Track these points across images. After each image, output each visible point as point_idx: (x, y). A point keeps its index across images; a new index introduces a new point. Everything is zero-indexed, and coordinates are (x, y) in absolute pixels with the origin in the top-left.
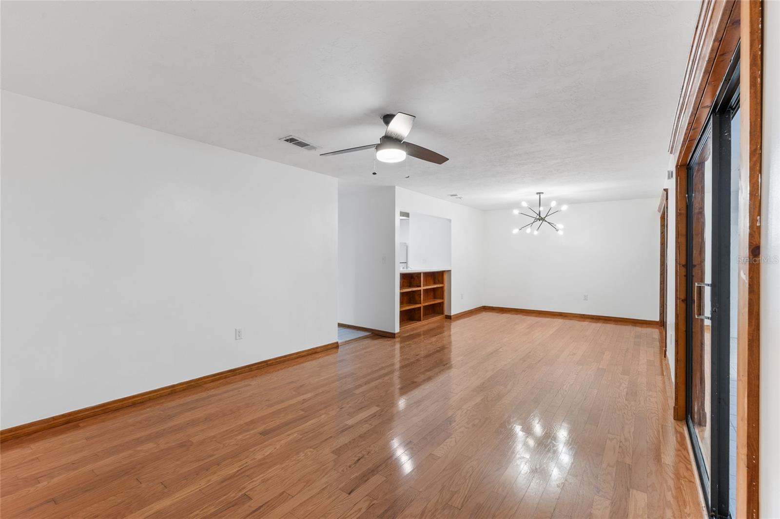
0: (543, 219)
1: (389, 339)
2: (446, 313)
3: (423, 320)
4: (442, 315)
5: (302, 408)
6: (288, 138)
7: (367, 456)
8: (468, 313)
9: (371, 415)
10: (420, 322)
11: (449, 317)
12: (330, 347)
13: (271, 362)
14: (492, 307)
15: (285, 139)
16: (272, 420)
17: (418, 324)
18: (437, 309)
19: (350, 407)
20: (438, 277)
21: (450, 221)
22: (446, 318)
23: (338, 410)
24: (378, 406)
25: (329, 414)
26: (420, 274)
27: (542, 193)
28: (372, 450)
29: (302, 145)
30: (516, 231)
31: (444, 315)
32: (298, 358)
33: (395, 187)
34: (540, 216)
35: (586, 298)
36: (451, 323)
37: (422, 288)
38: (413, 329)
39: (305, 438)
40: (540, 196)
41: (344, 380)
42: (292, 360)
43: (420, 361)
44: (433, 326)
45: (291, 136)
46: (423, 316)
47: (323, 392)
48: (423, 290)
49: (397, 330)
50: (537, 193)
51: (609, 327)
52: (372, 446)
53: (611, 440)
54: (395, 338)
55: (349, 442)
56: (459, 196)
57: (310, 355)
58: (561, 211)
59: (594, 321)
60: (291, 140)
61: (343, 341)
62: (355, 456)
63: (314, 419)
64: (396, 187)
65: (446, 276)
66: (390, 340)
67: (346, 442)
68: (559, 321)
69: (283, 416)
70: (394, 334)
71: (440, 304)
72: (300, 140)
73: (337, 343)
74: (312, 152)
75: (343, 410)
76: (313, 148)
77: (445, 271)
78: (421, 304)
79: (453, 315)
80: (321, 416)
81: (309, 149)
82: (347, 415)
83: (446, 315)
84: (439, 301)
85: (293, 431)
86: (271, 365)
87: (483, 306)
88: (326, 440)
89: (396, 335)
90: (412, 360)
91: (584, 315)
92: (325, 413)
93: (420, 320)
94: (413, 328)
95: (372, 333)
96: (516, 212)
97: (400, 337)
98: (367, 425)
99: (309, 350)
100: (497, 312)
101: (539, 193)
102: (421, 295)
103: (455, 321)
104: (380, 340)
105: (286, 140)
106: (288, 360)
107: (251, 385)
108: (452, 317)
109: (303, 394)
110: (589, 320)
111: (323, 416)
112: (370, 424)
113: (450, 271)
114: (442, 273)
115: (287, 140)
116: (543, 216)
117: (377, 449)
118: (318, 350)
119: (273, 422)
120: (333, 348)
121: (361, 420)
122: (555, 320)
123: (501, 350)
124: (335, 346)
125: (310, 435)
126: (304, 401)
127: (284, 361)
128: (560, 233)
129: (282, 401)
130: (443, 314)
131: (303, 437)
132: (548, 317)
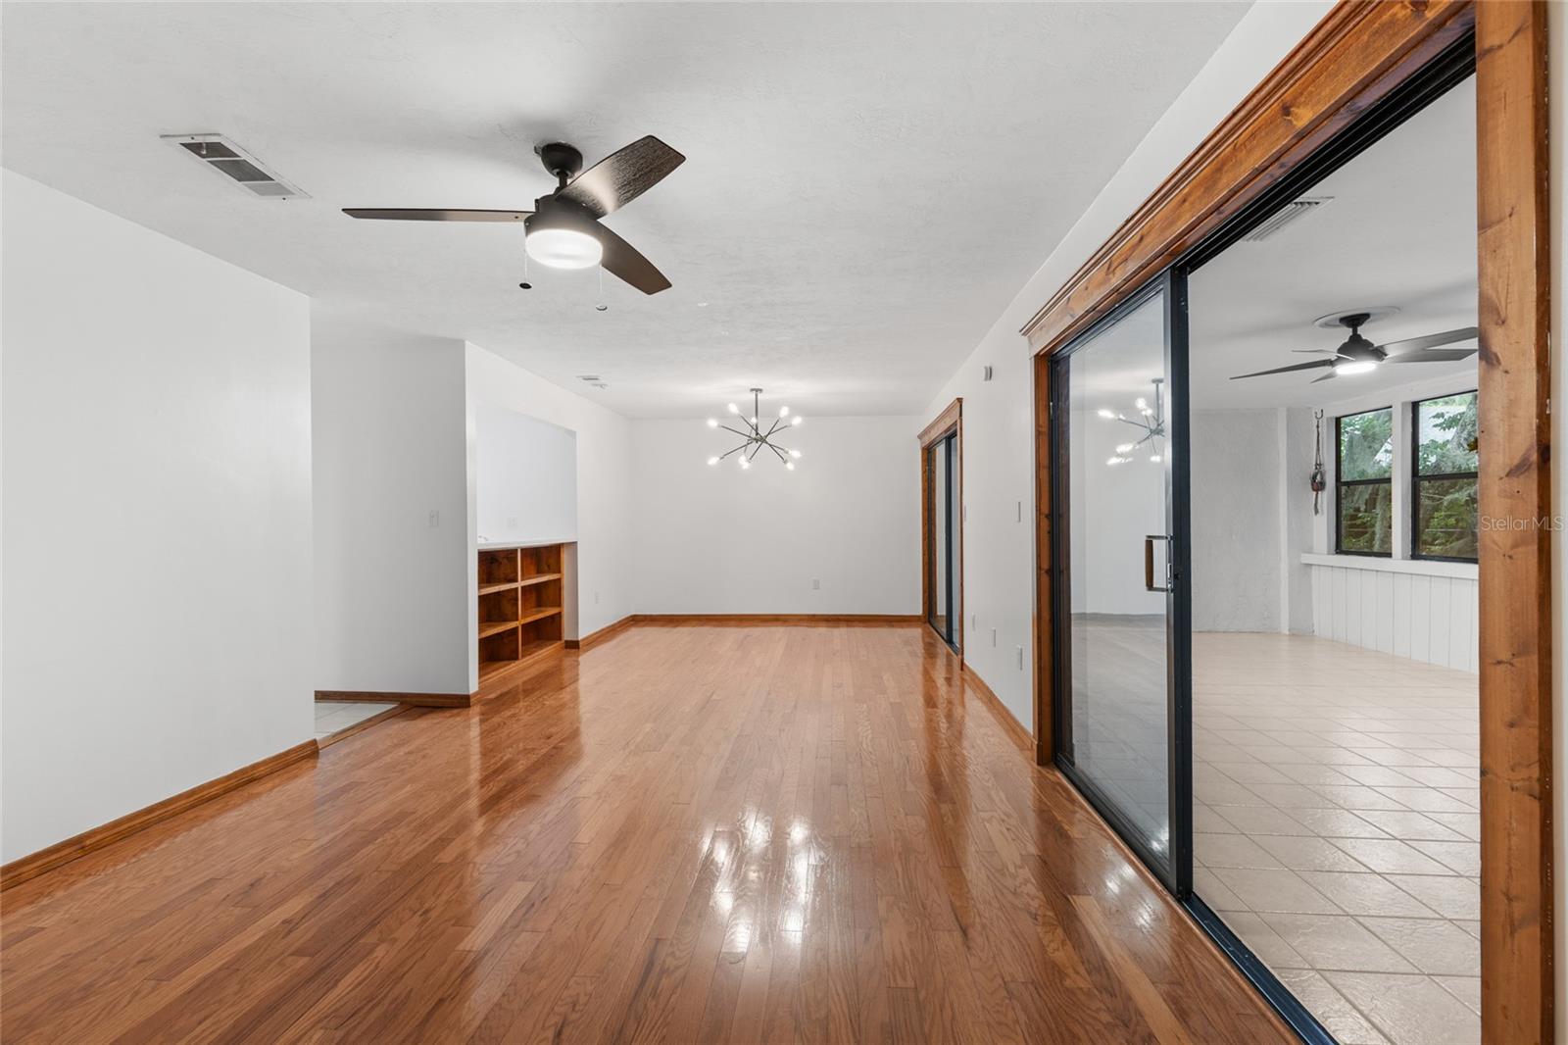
0: (763, 440)
1: (455, 711)
2: (567, 636)
3: (523, 657)
4: (559, 643)
5: (293, 949)
6: (198, 140)
7: (574, 1016)
8: (608, 632)
9: (520, 906)
10: (517, 662)
11: (574, 645)
12: (293, 756)
13: (99, 837)
14: (651, 616)
15: (189, 140)
16: (197, 1017)
17: (513, 667)
18: (547, 631)
19: (448, 902)
20: (547, 557)
21: (572, 434)
22: (566, 647)
23: (417, 919)
24: (523, 878)
25: (395, 940)
26: (514, 551)
27: (761, 390)
28: (578, 994)
29: (244, 172)
30: (713, 461)
31: (563, 641)
32: (193, 806)
33: (463, 341)
34: (757, 434)
35: (816, 585)
36: (578, 656)
37: (520, 584)
38: (504, 680)
39: (356, 1033)
40: (756, 395)
41: (388, 836)
42: (175, 815)
43: (562, 748)
44: (543, 667)
45: (219, 135)
46: (522, 645)
47: (338, 884)
48: (522, 587)
49: (473, 686)
50: (752, 390)
51: (859, 632)
52: (572, 982)
53: (989, 820)
54: (469, 706)
55: (504, 995)
56: (602, 382)
57: (236, 788)
58: (791, 426)
59: (830, 624)
60: (212, 151)
61: (325, 735)
62: (543, 1028)
63: (355, 966)
64: (467, 343)
65: (565, 556)
66: (458, 715)
67: (495, 999)
68: (779, 632)
69: (236, 994)
70: (467, 698)
71: (552, 617)
72: (244, 156)
73: (314, 742)
74: (271, 204)
75: (433, 914)
76: (282, 191)
77: (563, 544)
78: (517, 620)
79: (583, 640)
80: (372, 951)
81: (262, 192)
82: (453, 925)
83: (566, 642)
84: (551, 611)
85: (304, 1023)
86: (97, 847)
87: (631, 616)
88: (430, 1014)
89: (472, 700)
90: (544, 751)
91: (814, 615)
92: (381, 941)
93: (517, 658)
94: (504, 678)
95: (402, 703)
96: (713, 423)
97: (479, 702)
98: (524, 934)
99: (229, 778)
100: (663, 626)
101: (758, 391)
102: (517, 600)
103: (586, 651)
104: (428, 716)
105: (185, 145)
106: (161, 820)
107: (43, 929)
108: (581, 644)
109: (273, 907)
110: (824, 623)
111: (380, 952)
112: (533, 931)
113: (576, 543)
114: (555, 550)
115: (195, 148)
116: (763, 434)
117: (590, 988)
118: (257, 773)
119: (208, 1022)
120: (303, 758)
121: (502, 928)
122: (773, 629)
123: (714, 697)
124: (310, 752)
125: (372, 1018)
126: (289, 925)
127: (145, 827)
128: (790, 466)
129: (207, 949)
130: (560, 639)
131: (348, 1034)
132: (757, 626)
